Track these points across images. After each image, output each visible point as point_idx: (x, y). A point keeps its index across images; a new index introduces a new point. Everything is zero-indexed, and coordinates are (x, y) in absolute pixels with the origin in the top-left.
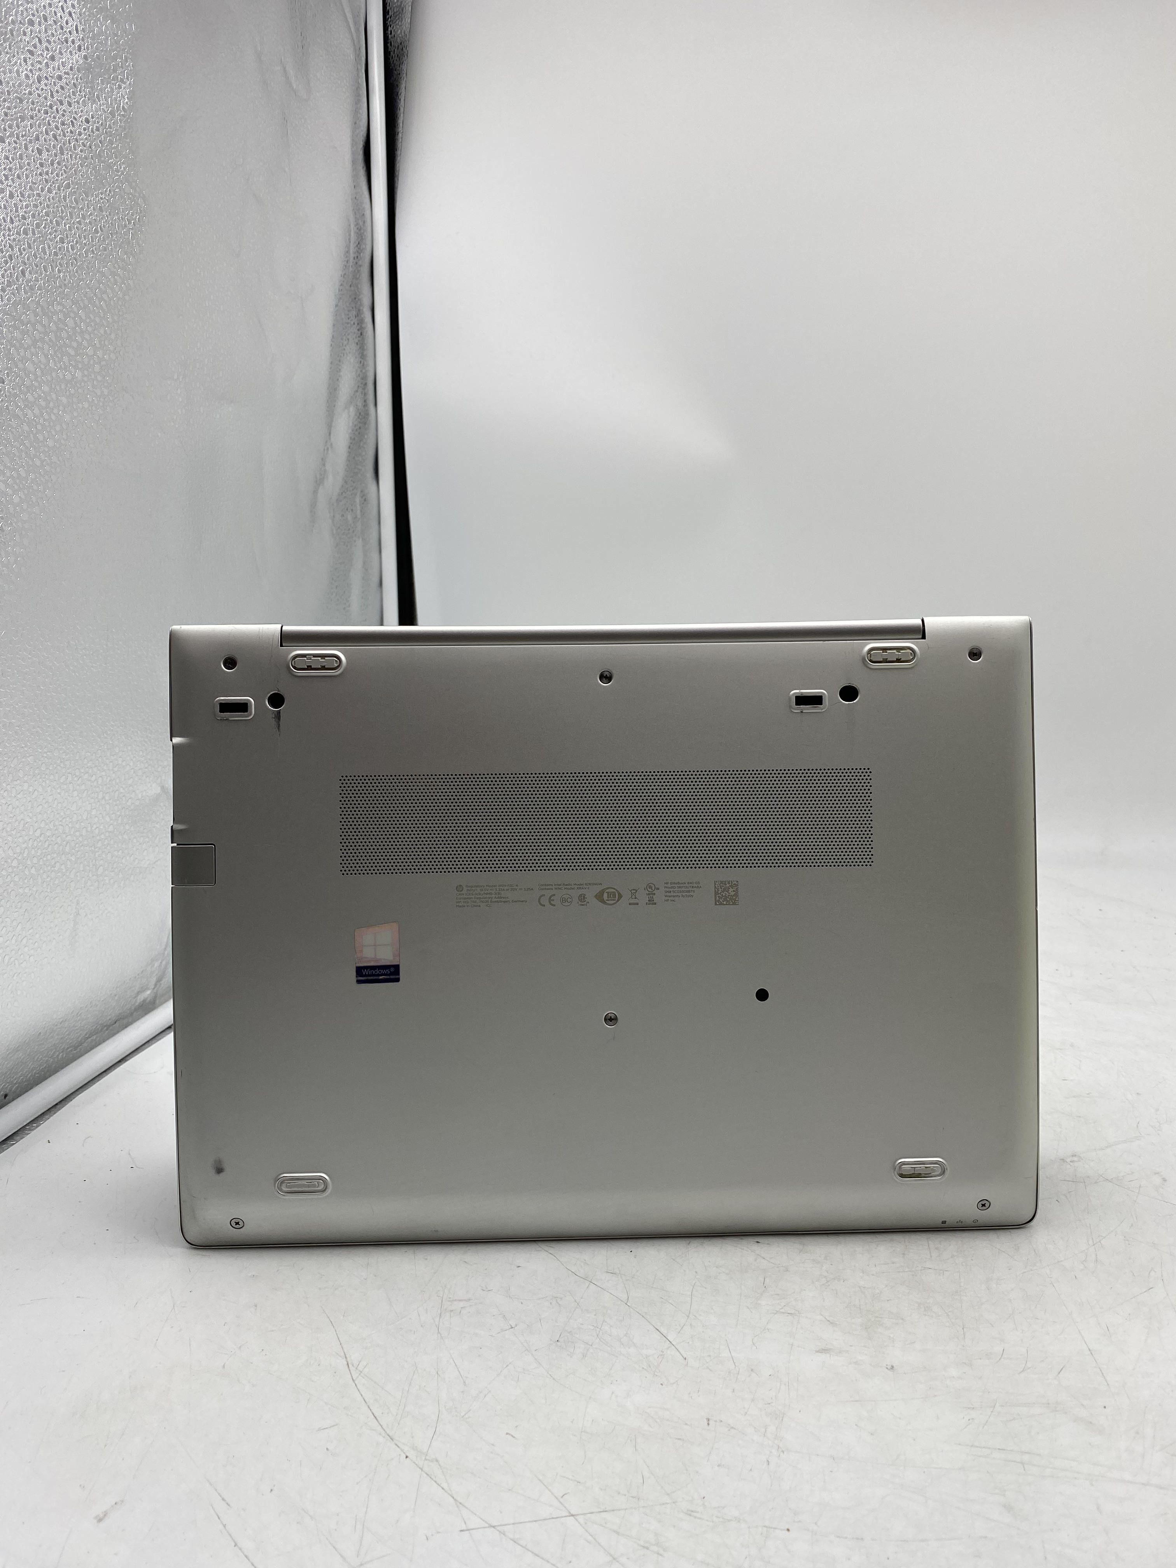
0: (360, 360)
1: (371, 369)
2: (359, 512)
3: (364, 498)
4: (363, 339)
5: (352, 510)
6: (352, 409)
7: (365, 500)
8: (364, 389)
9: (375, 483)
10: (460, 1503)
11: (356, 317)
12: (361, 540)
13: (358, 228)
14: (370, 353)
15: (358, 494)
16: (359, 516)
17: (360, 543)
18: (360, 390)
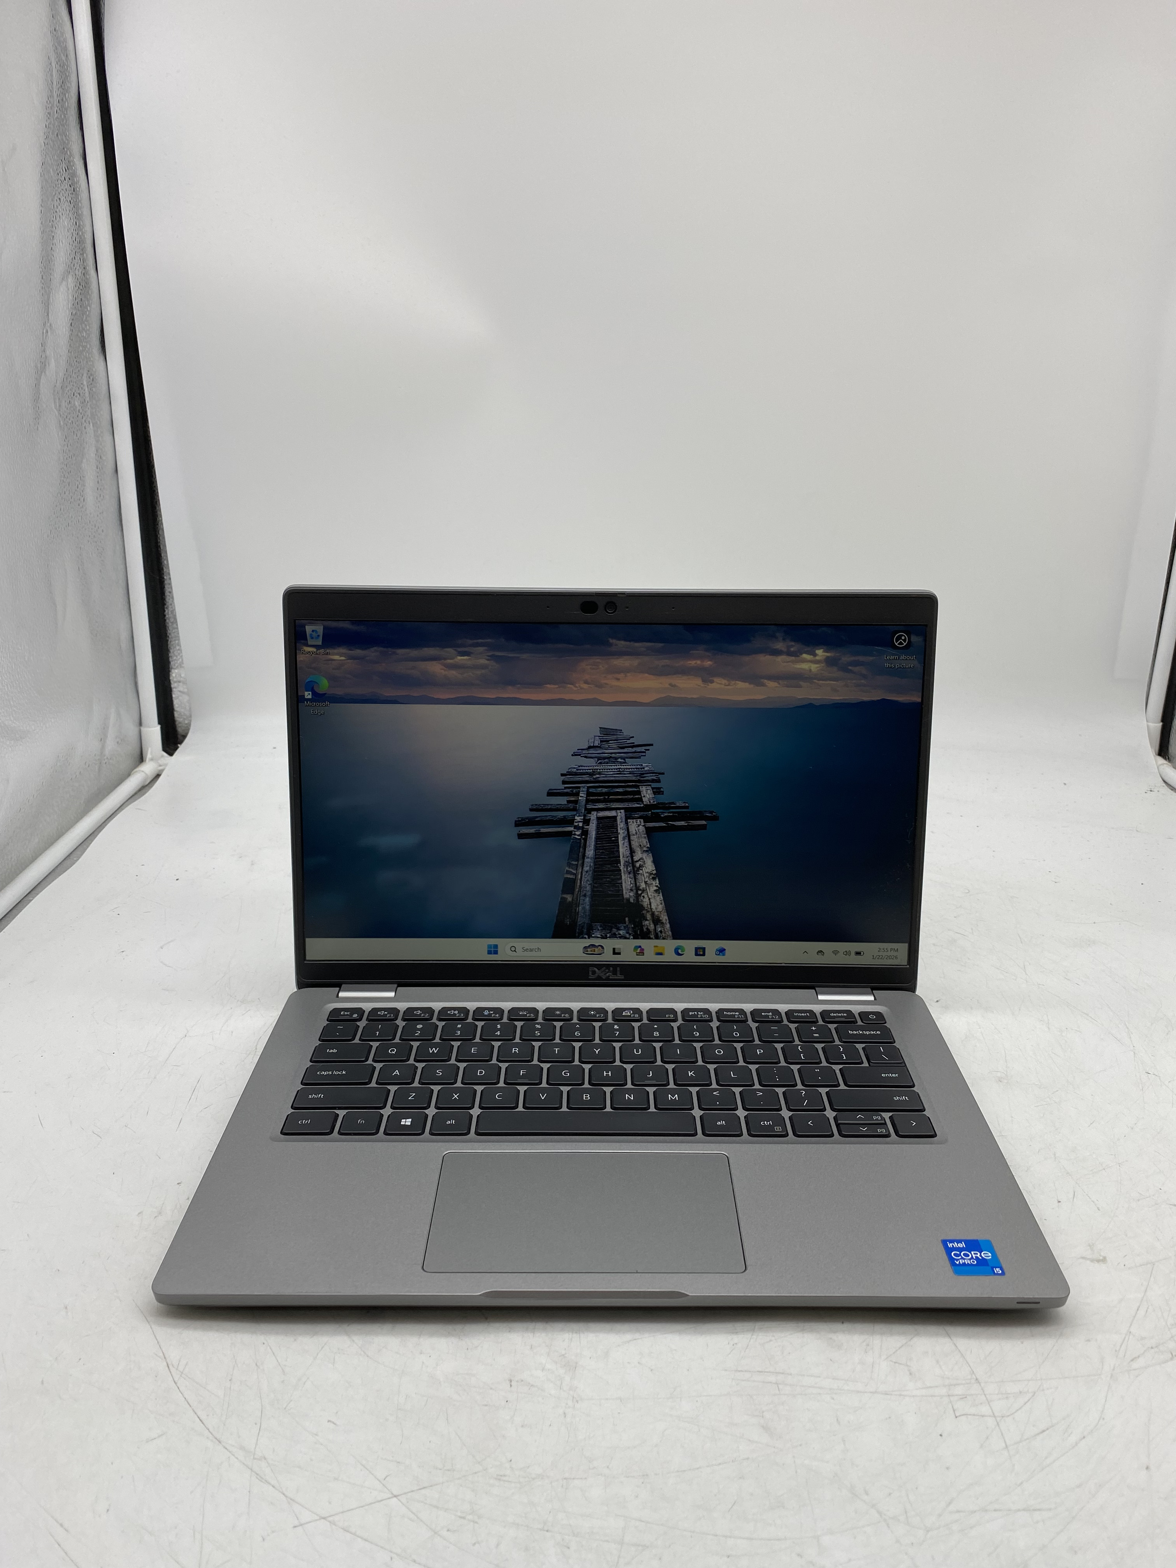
0: (75, 220)
1: (88, 228)
2: (87, 394)
3: (91, 378)
4: (77, 195)
5: (79, 394)
6: (71, 280)
7: (92, 379)
8: (82, 254)
9: (102, 358)
10: (291, 1499)
11: (66, 171)
12: (91, 424)
13: (60, 66)
14: (86, 212)
15: (85, 375)
16: (88, 399)
17: (90, 429)
18: (78, 256)
